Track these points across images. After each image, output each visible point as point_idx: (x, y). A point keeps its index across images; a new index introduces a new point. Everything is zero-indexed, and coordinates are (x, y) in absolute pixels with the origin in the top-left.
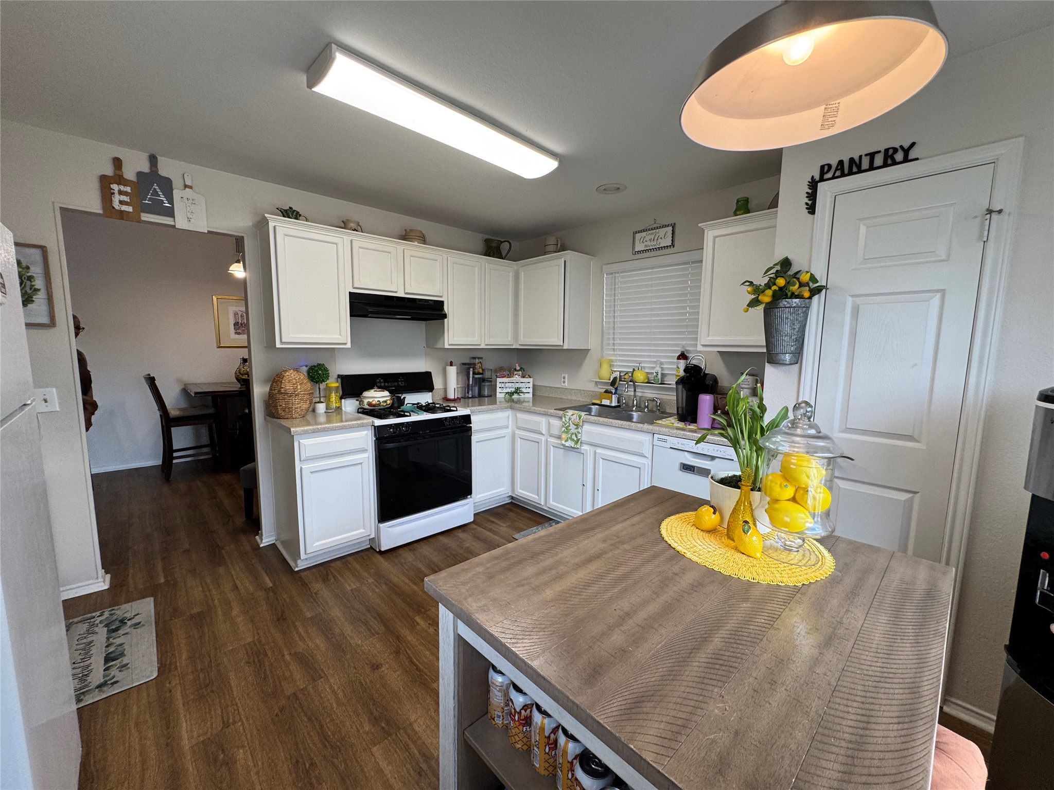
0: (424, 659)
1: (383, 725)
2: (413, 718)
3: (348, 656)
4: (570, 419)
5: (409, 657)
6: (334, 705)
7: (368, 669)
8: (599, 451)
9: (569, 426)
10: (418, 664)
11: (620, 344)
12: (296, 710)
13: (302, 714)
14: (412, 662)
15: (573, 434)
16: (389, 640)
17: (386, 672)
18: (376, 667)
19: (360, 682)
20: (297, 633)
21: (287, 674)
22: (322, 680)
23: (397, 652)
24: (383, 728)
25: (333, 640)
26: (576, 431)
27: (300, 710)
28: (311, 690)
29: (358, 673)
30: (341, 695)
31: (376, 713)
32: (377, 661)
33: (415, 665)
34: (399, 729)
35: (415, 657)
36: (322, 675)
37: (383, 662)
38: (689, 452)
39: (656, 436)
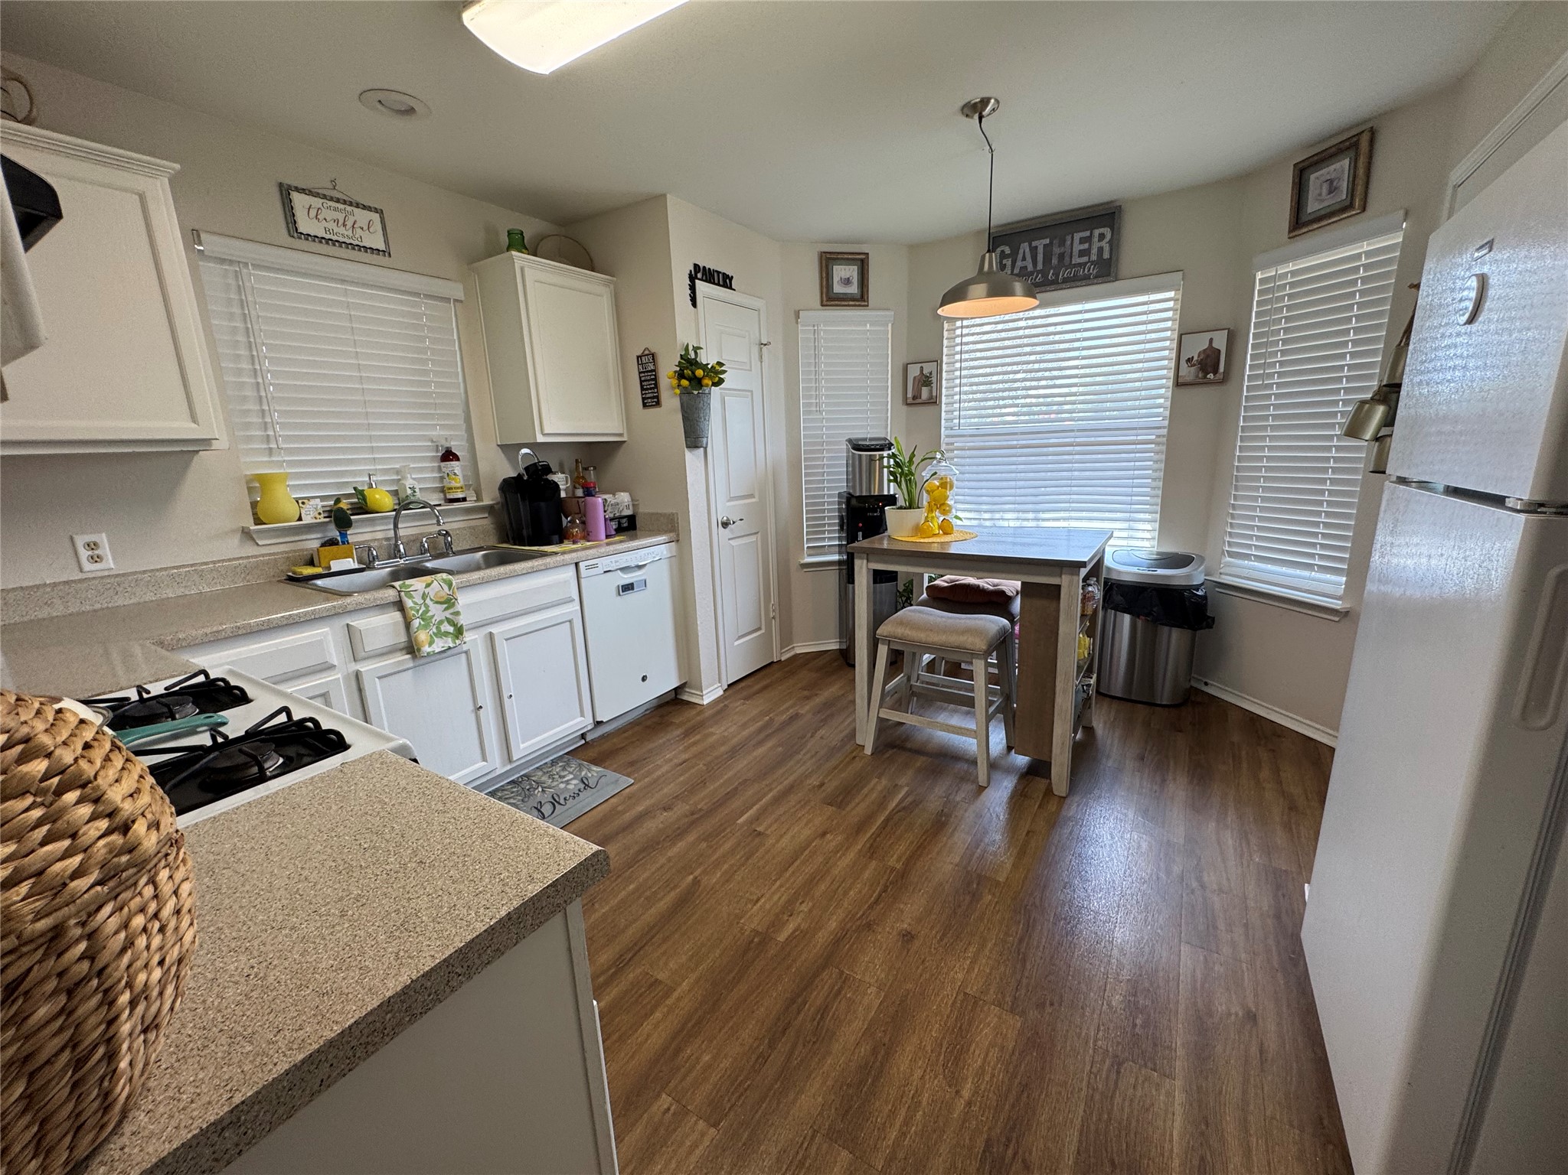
0: (864, 892)
1: (975, 886)
2: (950, 867)
3: (909, 986)
4: (424, 596)
5: (871, 907)
6: (990, 945)
7: (917, 943)
8: (495, 629)
9: (427, 611)
10: (877, 892)
11: (287, 438)
12: (1028, 985)
13: (1026, 974)
14: (876, 902)
15: (441, 622)
16: (850, 949)
17: (909, 920)
18: (908, 937)
19: (941, 939)
20: (904, 1134)
21: (994, 1054)
22: (968, 991)
23: (869, 926)
24: (978, 885)
25: (886, 1040)
26: (447, 614)
27: (1025, 981)
28: (992, 992)
29: (930, 951)
30: (972, 949)
31: (968, 898)
32: (898, 941)
33: (880, 895)
34: (968, 872)
35: (867, 902)
36: (961, 997)
37: (895, 933)
38: (622, 569)
39: (582, 565)
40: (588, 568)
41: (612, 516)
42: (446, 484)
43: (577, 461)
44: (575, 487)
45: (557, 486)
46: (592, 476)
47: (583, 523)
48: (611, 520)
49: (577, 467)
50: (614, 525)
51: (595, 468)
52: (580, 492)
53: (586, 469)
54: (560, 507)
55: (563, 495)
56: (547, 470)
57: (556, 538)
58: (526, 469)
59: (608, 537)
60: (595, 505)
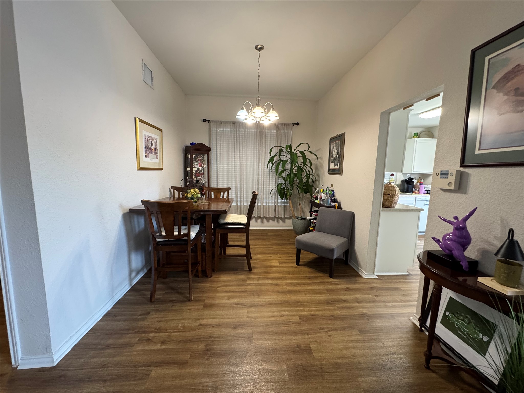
38: (426, 201)
39: (417, 198)
40: (418, 199)
41: (426, 190)
42: (391, 180)
43: (419, 177)
44: (417, 183)
45: (414, 182)
46: (422, 181)
47: (419, 190)
48: (426, 191)
49: (419, 179)
50: (426, 192)
51: (424, 179)
52: (418, 184)
53: (421, 179)
54: (414, 187)
55: (415, 184)
56: (413, 179)
57: (411, 192)
58: (408, 178)
59: (424, 194)
60: (422, 187)
